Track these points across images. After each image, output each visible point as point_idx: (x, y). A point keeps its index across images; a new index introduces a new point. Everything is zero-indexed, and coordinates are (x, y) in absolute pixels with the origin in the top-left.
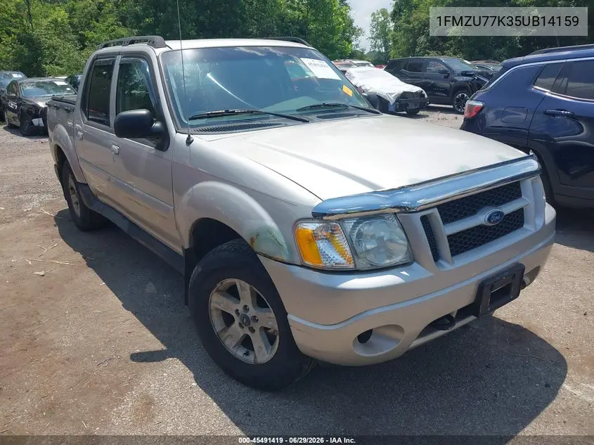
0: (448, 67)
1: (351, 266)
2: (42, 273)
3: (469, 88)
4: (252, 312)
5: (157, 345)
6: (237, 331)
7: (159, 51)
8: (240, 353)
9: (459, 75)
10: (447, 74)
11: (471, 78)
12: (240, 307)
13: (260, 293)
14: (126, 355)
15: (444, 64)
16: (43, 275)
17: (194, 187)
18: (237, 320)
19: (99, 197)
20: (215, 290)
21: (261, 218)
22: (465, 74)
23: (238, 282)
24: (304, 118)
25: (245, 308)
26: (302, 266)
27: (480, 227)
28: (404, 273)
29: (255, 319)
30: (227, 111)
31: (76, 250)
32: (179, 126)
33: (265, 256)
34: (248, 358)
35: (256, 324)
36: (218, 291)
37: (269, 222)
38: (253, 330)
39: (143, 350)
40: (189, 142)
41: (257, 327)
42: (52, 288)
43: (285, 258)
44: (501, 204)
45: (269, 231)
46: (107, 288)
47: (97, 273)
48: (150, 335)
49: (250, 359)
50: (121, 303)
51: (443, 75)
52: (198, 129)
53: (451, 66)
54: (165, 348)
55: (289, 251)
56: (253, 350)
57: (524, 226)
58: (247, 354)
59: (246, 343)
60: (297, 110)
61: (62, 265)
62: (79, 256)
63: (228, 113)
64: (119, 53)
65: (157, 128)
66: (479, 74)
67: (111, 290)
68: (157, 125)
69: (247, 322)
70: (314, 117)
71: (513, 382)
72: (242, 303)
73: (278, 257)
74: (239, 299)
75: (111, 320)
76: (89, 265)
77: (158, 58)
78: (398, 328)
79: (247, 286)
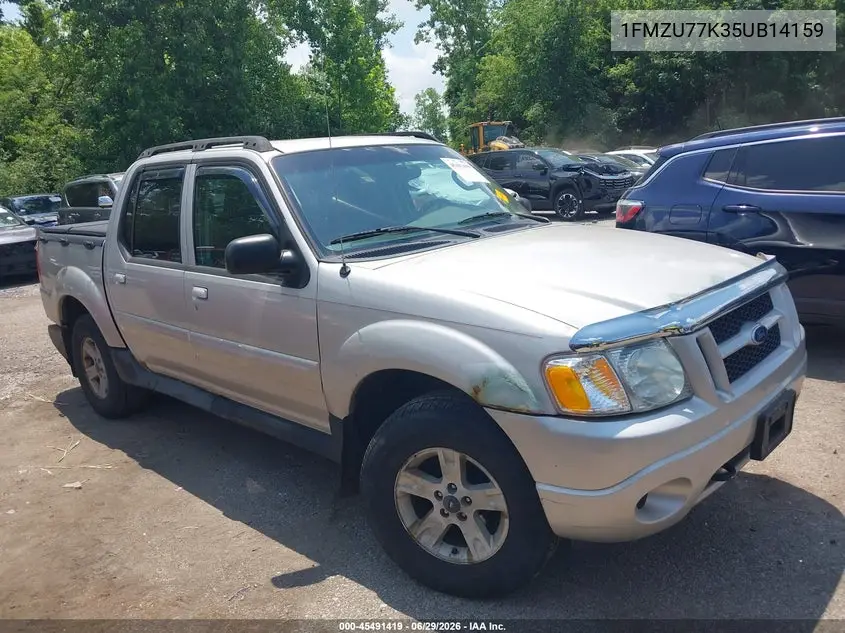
0: (545, 161)
1: (627, 408)
2: (78, 484)
3: (575, 185)
4: (462, 491)
5: (302, 563)
6: (438, 520)
7: (268, 156)
8: (444, 553)
9: (559, 170)
10: (544, 169)
11: (576, 173)
12: (442, 488)
13: (476, 463)
14: (264, 579)
15: (538, 157)
16: (80, 488)
17: (360, 331)
18: (438, 505)
19: (148, 365)
20: (405, 467)
21: (486, 360)
22: (567, 168)
23: (440, 452)
24: (474, 231)
25: (451, 488)
26: (559, 416)
27: (748, 348)
28: (687, 410)
29: (467, 501)
30: (379, 230)
31: (112, 446)
32: (320, 253)
33: (500, 408)
34: (458, 556)
35: (469, 508)
36: (407, 469)
37: (500, 362)
38: (463, 518)
39: (286, 570)
40: (345, 273)
41: (469, 512)
42: (103, 504)
43: (533, 408)
44: (759, 318)
45: (502, 374)
46: (187, 494)
47: (163, 476)
48: (285, 550)
49: (462, 557)
50: (220, 513)
51: (539, 172)
52: (347, 255)
53: (547, 158)
54: (316, 565)
55: (536, 397)
56: (464, 544)
57: (782, 343)
58: (455, 552)
59: (454, 536)
60: (459, 223)
61: (101, 471)
62: (120, 455)
63: (379, 232)
64: (191, 162)
65: (287, 258)
66: (586, 167)
67: (196, 495)
68: (287, 254)
69: (454, 506)
70: (480, 230)
71: (792, 544)
72: (446, 481)
73: (522, 407)
74: (441, 476)
75: (219, 537)
76: (145, 465)
77: (267, 165)
78: (685, 481)
79: (456, 456)
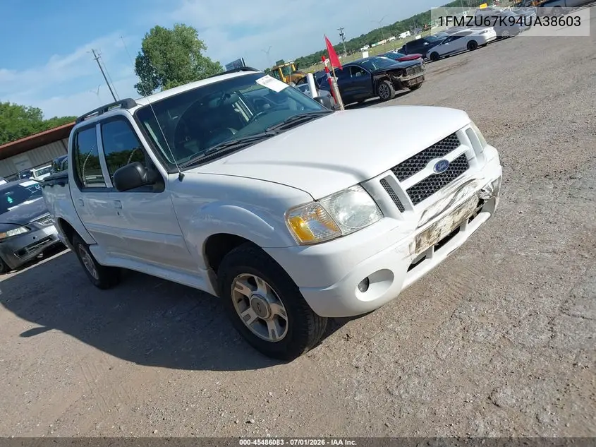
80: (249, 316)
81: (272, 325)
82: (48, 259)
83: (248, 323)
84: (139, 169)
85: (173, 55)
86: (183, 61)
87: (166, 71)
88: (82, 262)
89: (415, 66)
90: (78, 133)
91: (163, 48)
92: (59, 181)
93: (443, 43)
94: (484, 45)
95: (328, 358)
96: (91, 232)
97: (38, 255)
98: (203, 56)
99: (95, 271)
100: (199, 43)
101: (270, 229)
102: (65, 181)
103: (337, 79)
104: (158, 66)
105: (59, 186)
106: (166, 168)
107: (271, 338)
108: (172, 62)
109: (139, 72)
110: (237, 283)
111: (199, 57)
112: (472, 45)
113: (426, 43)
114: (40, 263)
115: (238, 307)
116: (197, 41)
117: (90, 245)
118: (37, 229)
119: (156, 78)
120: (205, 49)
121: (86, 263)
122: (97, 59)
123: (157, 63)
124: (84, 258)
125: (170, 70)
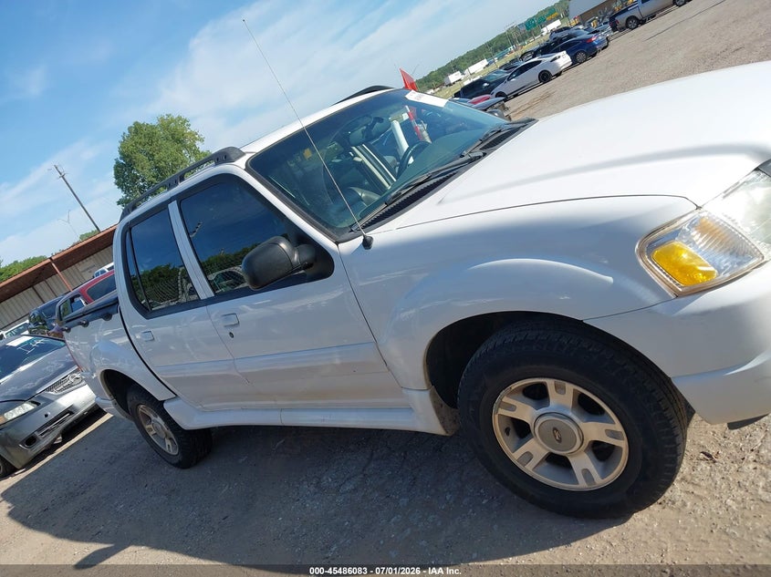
80: (529, 455)
81: (582, 462)
82: (68, 444)
83: (529, 468)
84: (283, 245)
85: (162, 154)
86: (176, 160)
87: (156, 177)
88: (145, 434)
89: (497, 105)
90: (130, 229)
91: (148, 148)
92: (101, 313)
93: (508, 80)
94: (558, 75)
95: (701, 498)
96: (166, 379)
97: (55, 439)
98: (201, 150)
99: (168, 442)
100: (193, 134)
101: (605, 282)
102: (114, 309)
103: (425, 125)
104: (145, 170)
105: (102, 321)
106: (329, 236)
107: (582, 485)
108: (163, 164)
109: (119, 184)
110: (505, 399)
111: (196, 152)
112: (545, 77)
113: (486, 84)
114: (59, 451)
115: (504, 442)
116: (190, 133)
117: (164, 401)
118: (49, 401)
119: (144, 187)
120: (202, 140)
121: (151, 434)
122: (63, 177)
123: (142, 169)
124: (147, 427)
125: (161, 174)
